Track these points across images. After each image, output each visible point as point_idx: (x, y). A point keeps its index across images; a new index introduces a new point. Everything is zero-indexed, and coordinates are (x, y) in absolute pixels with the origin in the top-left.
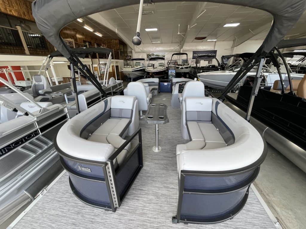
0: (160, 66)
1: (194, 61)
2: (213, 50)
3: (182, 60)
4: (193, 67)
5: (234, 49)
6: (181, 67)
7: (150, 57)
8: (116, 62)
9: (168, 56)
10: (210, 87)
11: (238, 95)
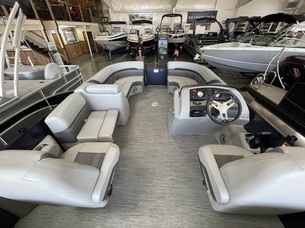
0: (146, 32)
1: (189, 26)
2: (213, 10)
3: (175, 24)
4: (189, 35)
5: (238, 10)
6: (174, 35)
7: (133, 19)
8: (87, 26)
9: (157, 19)
10: (214, 66)
11: (285, 97)
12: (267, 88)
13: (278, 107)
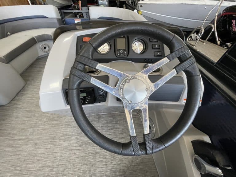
11: (227, 54)
12: (202, 44)
13: (215, 66)
